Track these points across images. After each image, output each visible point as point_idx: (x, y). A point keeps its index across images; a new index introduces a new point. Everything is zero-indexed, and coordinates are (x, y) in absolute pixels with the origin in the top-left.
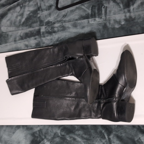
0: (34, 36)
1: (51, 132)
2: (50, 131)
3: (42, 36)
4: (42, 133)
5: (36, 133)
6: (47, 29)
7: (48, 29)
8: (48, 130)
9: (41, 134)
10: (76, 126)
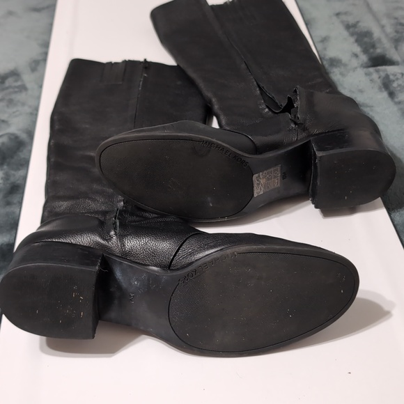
0: (365, 51)
1: (14, 112)
2: (17, 111)
3: (371, 70)
4: (16, 92)
5: (16, 81)
6: (399, 76)
7: (397, 79)
8: (23, 104)
9: (11, 90)
10: (21, 173)
